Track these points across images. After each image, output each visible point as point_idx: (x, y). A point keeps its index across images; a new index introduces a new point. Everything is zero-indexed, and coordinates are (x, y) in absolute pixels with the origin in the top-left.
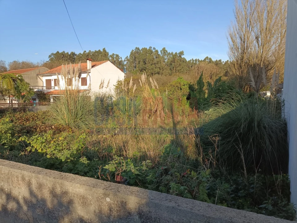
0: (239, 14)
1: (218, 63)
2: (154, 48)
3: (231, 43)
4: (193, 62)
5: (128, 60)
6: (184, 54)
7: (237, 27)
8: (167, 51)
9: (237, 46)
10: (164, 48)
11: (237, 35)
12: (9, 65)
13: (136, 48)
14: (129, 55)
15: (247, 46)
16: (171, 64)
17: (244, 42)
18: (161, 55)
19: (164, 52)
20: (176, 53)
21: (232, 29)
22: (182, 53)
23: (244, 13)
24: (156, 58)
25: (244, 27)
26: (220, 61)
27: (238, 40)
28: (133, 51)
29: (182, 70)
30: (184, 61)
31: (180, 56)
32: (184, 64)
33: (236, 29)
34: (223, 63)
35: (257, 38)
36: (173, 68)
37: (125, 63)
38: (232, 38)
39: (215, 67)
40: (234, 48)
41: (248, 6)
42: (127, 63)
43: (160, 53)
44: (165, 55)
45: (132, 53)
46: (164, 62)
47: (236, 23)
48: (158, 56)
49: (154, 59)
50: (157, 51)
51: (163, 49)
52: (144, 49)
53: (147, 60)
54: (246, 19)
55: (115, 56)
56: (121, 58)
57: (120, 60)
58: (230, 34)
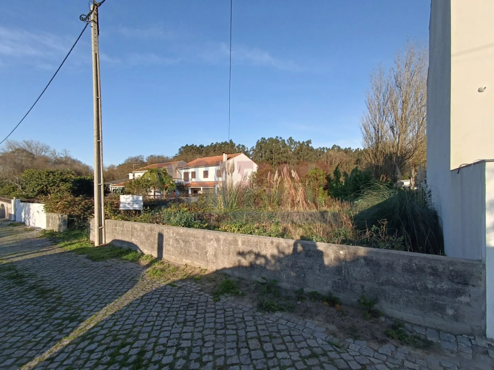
0: (371, 105)
1: (347, 151)
2: (281, 138)
3: (365, 133)
4: (321, 151)
5: (254, 150)
6: (311, 143)
7: (370, 117)
8: (293, 141)
9: (370, 135)
10: (291, 137)
11: (371, 125)
12: (147, 159)
13: (262, 138)
14: (255, 145)
15: (382, 136)
16: (298, 153)
17: (378, 132)
18: (288, 145)
19: (291, 142)
20: (303, 142)
21: (365, 119)
22: (309, 142)
23: (376, 103)
24: (283, 147)
25: (378, 117)
26: (350, 148)
27: (372, 130)
28: (259, 141)
29: (310, 159)
30: (312, 149)
31: (308, 145)
32: (312, 153)
33: (369, 120)
34: (353, 151)
35: (392, 128)
36: (301, 157)
37: (251, 153)
38: (365, 128)
39: (345, 155)
40: (367, 137)
41: (381, 97)
42: (253, 153)
43: (286, 142)
44: (292, 144)
45: (258, 143)
46: (291, 151)
47: (370, 114)
48: (284, 145)
49: (280, 148)
50: (284, 141)
51: (289, 138)
52: (271, 139)
53: (274, 150)
54: (379, 109)
55: (241, 147)
56: (247, 148)
57: (246, 150)
58: (363, 124)
